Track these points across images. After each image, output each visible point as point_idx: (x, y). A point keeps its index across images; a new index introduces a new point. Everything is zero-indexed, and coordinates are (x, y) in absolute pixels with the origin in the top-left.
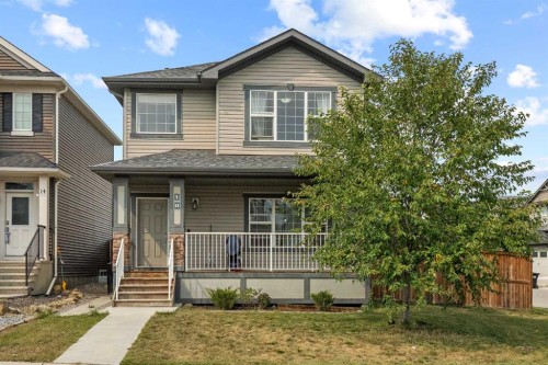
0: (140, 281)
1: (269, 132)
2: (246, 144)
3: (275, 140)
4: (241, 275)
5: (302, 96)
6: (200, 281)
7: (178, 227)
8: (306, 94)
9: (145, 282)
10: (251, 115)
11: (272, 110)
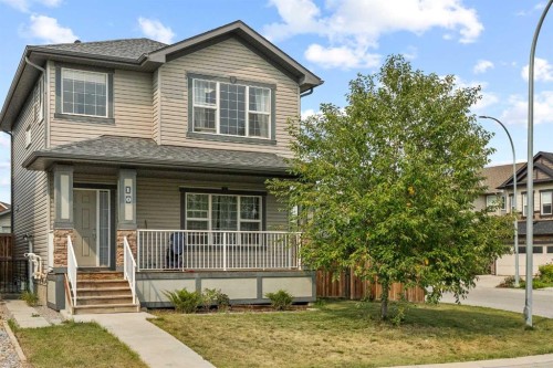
0: (90, 284)
1: (212, 125)
2: (190, 135)
3: (218, 133)
4: (196, 275)
5: (243, 90)
6: (154, 282)
7: (130, 223)
8: (247, 88)
9: (96, 285)
10: (194, 105)
11: (214, 102)
